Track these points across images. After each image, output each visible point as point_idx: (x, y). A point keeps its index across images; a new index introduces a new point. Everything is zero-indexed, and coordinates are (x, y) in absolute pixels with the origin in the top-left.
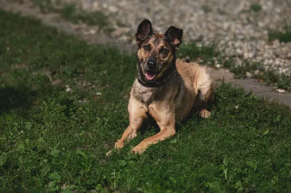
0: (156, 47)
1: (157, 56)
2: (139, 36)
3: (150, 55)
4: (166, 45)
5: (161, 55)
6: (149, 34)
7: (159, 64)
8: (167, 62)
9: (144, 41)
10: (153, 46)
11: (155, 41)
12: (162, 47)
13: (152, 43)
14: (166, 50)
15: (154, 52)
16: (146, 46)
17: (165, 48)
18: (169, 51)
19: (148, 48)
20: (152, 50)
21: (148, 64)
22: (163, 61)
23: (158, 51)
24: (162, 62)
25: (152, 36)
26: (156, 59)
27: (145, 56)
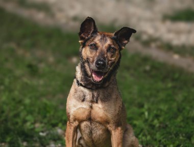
0: (103, 46)
1: (106, 55)
2: (82, 35)
3: (98, 54)
4: (114, 44)
5: (109, 54)
6: (93, 33)
7: (108, 64)
8: (114, 62)
9: (88, 39)
10: (99, 44)
11: (101, 39)
12: (110, 45)
13: (98, 42)
14: (113, 48)
15: (102, 51)
16: (91, 45)
17: (113, 46)
18: (116, 50)
19: (95, 47)
20: (99, 49)
21: (97, 63)
22: (111, 60)
23: (105, 50)
24: (110, 62)
25: (97, 34)
26: (104, 58)
27: (92, 56)
